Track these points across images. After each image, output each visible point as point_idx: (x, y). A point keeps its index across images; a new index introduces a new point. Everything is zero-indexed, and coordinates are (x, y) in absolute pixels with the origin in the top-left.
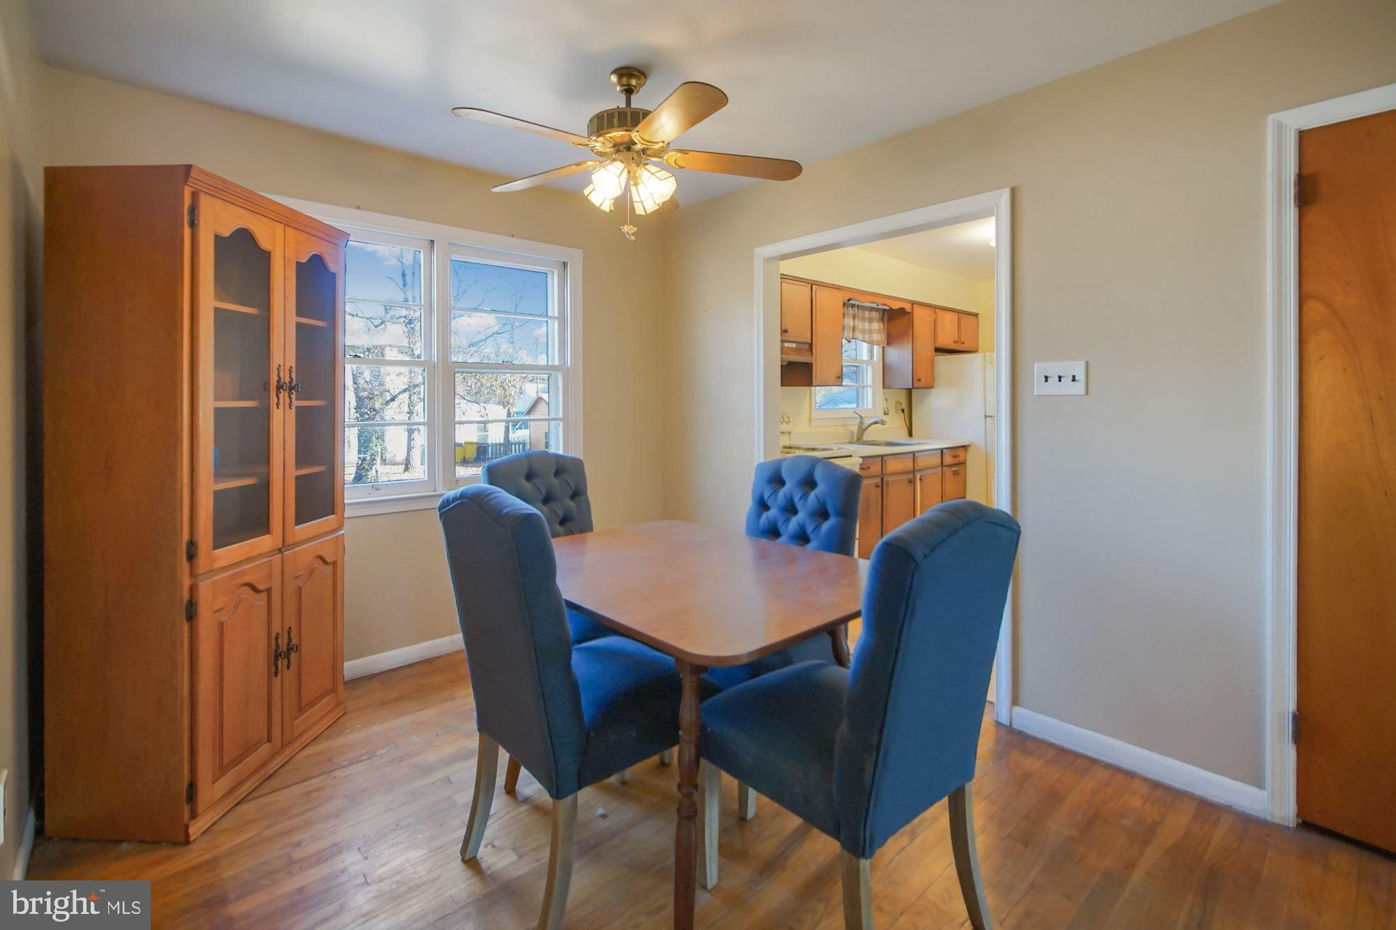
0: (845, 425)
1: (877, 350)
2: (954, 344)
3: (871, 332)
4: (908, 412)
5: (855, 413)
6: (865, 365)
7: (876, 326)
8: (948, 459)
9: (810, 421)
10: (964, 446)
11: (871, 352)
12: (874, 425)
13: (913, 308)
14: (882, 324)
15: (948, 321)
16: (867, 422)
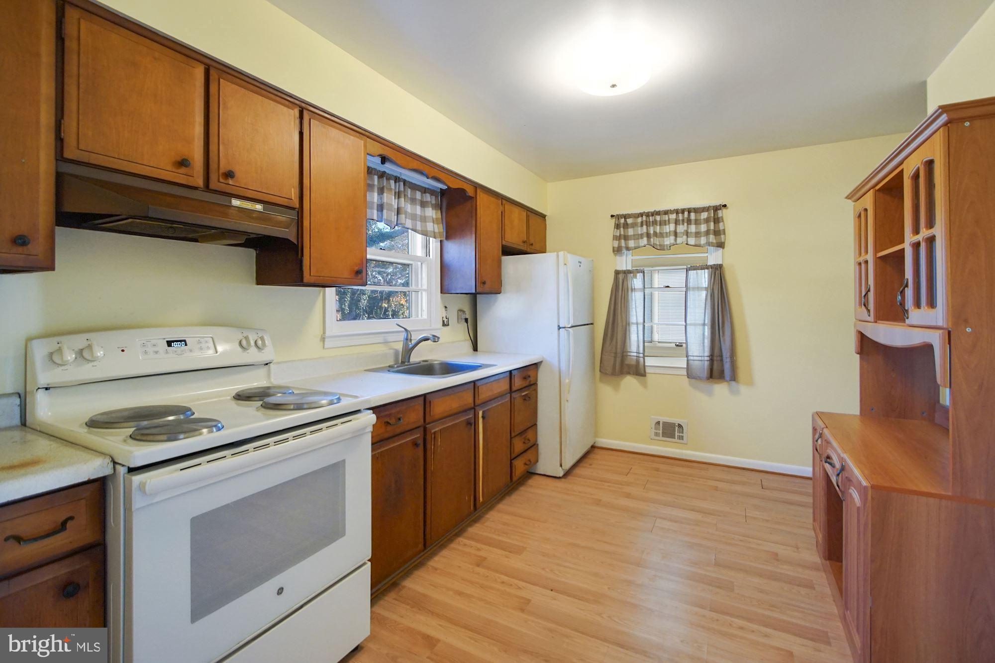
0: (386, 342)
1: (434, 244)
2: (522, 244)
3: (424, 219)
4: (472, 323)
5: (398, 325)
6: (419, 263)
7: (430, 212)
8: (518, 383)
9: (323, 339)
10: (535, 364)
11: (427, 246)
12: (423, 342)
13: (476, 192)
14: (439, 212)
15: (516, 217)
16: (416, 337)
